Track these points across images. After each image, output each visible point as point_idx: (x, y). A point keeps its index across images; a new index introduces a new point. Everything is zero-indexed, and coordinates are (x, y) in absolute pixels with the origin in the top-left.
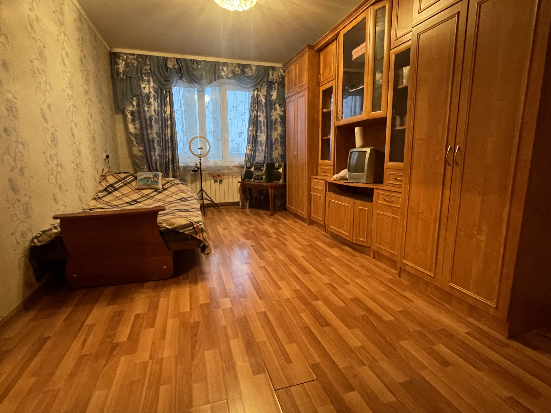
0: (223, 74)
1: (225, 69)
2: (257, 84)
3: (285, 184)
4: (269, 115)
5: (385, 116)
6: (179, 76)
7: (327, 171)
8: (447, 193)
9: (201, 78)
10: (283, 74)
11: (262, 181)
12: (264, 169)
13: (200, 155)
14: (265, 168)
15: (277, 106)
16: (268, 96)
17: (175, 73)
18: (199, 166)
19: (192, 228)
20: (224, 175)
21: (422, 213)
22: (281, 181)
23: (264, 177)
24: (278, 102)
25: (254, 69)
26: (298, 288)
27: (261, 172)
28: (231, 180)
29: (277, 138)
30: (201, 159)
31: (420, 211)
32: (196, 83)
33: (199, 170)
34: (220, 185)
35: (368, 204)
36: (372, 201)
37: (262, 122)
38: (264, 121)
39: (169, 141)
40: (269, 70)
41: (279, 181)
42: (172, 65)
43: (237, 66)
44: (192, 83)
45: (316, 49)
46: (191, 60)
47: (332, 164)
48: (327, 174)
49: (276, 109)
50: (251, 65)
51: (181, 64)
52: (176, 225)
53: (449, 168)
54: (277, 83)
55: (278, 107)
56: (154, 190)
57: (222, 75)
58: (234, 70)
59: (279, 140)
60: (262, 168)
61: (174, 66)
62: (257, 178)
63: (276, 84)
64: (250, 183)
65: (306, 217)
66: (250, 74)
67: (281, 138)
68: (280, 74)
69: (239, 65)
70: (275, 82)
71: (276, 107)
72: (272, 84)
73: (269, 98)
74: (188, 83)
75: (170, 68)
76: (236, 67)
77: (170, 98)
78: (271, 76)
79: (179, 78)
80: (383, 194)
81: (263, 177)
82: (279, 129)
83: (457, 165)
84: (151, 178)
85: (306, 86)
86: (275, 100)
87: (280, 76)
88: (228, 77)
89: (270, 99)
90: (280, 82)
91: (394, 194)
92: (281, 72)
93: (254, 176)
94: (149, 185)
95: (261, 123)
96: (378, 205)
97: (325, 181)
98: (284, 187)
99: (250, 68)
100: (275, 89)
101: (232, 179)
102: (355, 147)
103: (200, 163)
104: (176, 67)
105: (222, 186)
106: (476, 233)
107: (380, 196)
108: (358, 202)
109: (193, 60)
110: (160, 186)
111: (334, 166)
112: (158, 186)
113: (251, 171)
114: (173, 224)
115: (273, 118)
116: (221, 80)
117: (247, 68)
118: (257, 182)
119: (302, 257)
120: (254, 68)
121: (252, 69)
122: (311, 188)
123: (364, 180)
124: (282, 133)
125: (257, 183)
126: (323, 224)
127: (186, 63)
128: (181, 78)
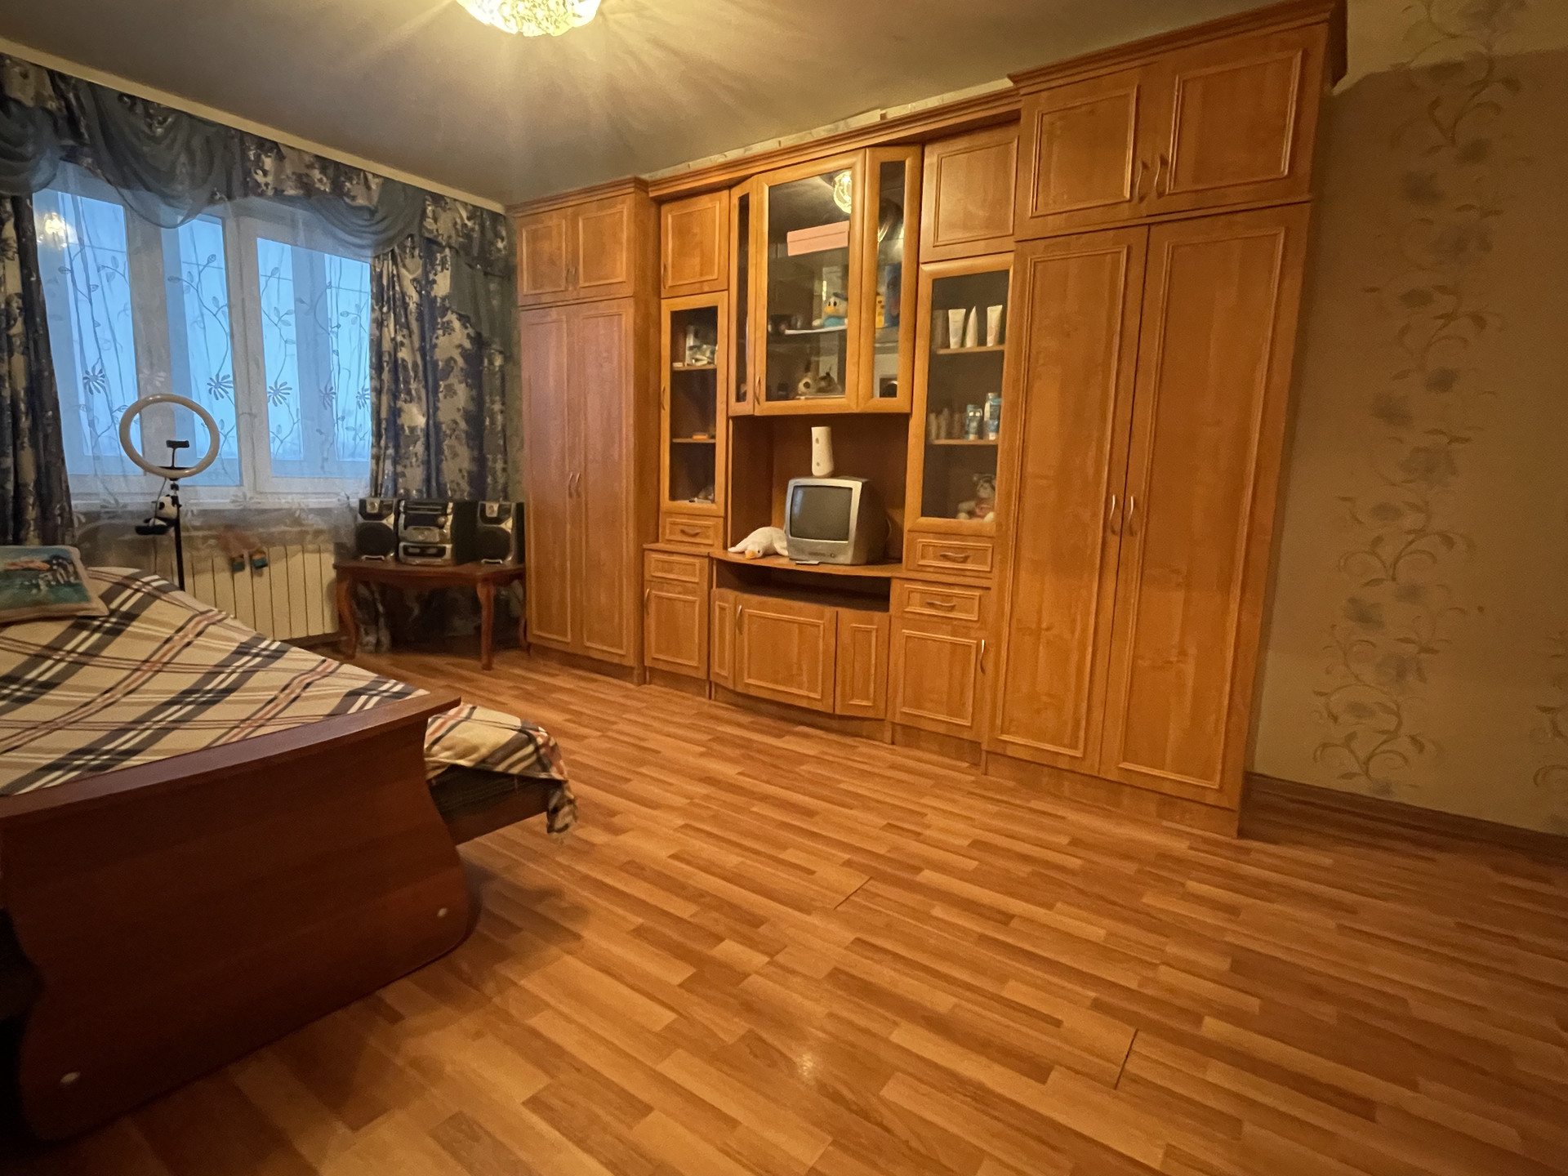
0: (260, 177)
1: (268, 162)
2: (390, 241)
3: (521, 566)
4: (428, 347)
5: (907, 410)
6: (63, 147)
7: (698, 531)
8: (1110, 586)
9: (170, 176)
10: (470, 224)
11: (439, 561)
12: (449, 523)
13: (172, 468)
14: (450, 518)
15: (452, 317)
16: (425, 284)
17: (48, 132)
18: (170, 510)
19: (530, 748)
20: (270, 541)
21: (1048, 629)
22: (510, 558)
23: (449, 546)
24: (454, 307)
25: (374, 187)
26: (847, 856)
27: (437, 531)
28: (296, 561)
29: (455, 422)
30: (179, 483)
31: (1044, 625)
32: (148, 189)
33: (172, 532)
34: (256, 579)
35: (878, 616)
36: (887, 610)
37: (410, 366)
38: (415, 365)
39: (23, 407)
40: (424, 202)
41: (504, 558)
42: (31, 92)
43: (317, 166)
44: (128, 187)
45: (652, 195)
46: (122, 95)
47: (722, 513)
48: (697, 540)
49: (448, 328)
50: (364, 171)
51: (77, 98)
52: (484, 751)
53: (1114, 541)
54: (451, 247)
55: (457, 324)
56: (69, 623)
57: (258, 185)
58: (307, 175)
59: (463, 425)
60: (442, 519)
61: (38, 97)
62: (418, 551)
63: (447, 251)
64: (379, 565)
65: (630, 661)
66: (361, 202)
67: (467, 422)
68: (458, 221)
69: (324, 163)
70: (444, 244)
71: (449, 322)
72: (435, 247)
73: (426, 291)
74: (109, 182)
75: (18, 102)
76: (310, 166)
77: (17, 227)
78: (429, 223)
79: (64, 154)
80: (922, 592)
81: (444, 549)
82: (462, 394)
83: (1132, 533)
84: (40, 570)
85: (628, 290)
86: (443, 299)
87: (459, 227)
88: (279, 193)
89: (428, 293)
90: (462, 246)
91: (956, 591)
92: (461, 217)
93: (402, 544)
94: (37, 603)
95: (405, 368)
96: (907, 616)
97: (707, 560)
98: (520, 575)
99: (362, 181)
100: (443, 263)
101: (300, 555)
102: (809, 474)
103: (175, 500)
104: (52, 105)
105: (261, 582)
106: (1174, 659)
107: (916, 597)
108: (846, 613)
109: (130, 97)
110: (99, 607)
111: (726, 518)
112: (85, 605)
113: (385, 527)
114: (474, 749)
115: (440, 355)
116: (254, 201)
117: (350, 180)
118: (417, 565)
119: (739, 774)
120: (374, 184)
121: (368, 188)
122: (643, 581)
123: (847, 557)
124: (472, 407)
125: (419, 568)
126: (702, 675)
127: (96, 99)
128: (71, 156)
